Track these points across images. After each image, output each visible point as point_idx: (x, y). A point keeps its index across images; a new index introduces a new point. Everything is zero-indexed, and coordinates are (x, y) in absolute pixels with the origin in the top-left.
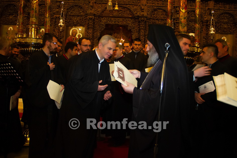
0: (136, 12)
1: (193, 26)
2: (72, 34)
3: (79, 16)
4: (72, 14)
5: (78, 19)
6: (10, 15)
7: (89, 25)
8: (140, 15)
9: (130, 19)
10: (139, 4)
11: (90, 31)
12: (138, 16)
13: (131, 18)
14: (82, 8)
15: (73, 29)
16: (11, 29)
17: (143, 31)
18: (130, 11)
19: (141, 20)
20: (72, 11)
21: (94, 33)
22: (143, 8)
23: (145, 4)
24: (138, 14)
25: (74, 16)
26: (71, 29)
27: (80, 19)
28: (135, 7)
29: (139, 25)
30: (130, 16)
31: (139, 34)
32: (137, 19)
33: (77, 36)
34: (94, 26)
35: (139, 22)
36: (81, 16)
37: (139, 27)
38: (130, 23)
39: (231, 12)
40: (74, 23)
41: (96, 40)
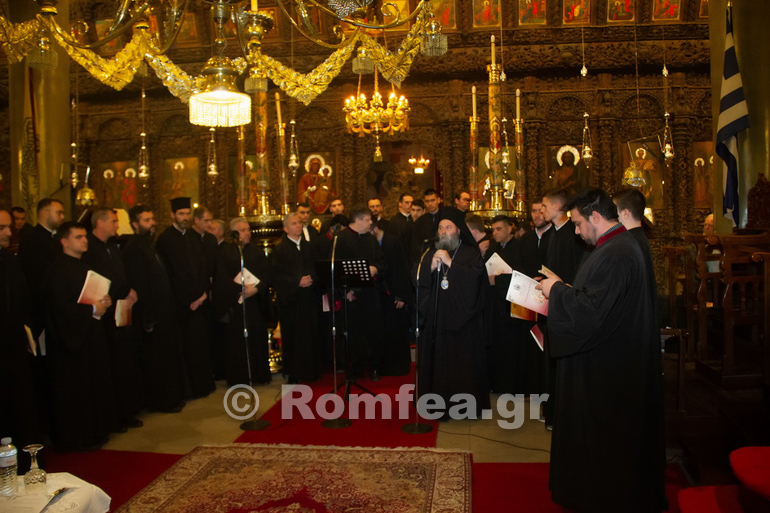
0: (441, 113)
1: (568, 130)
2: (311, 169)
3: (322, 129)
4: (307, 127)
5: (320, 135)
6: (176, 137)
7: (344, 148)
8: (450, 120)
9: (430, 128)
10: (447, 94)
11: (349, 161)
12: (447, 121)
13: (433, 125)
14: (326, 111)
15: (312, 157)
16: (179, 166)
17: (459, 152)
18: (430, 110)
19: (454, 130)
20: (305, 120)
21: (356, 164)
22: (455, 103)
23: (459, 93)
24: (447, 116)
25: (311, 130)
26: (306, 158)
27: (326, 137)
28: (439, 102)
29: (450, 139)
30: (431, 121)
31: (451, 158)
32: (446, 126)
33: (321, 173)
34: (355, 149)
35: (450, 133)
36: (327, 129)
37: (451, 144)
38: (431, 135)
39: (652, 92)
40: (312, 144)
41: (361, 177)
